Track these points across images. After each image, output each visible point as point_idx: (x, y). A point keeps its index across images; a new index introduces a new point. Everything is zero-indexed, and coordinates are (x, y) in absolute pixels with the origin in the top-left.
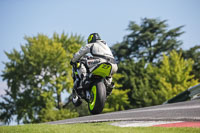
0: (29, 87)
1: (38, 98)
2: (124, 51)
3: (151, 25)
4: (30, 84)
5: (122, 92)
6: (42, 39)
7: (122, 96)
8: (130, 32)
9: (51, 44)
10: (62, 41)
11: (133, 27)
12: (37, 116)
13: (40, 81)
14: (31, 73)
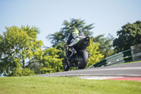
0: (7, 56)
1: (12, 62)
2: (61, 36)
3: (76, 23)
4: (8, 54)
5: (59, 60)
6: (15, 29)
7: (59, 62)
8: (64, 26)
9: (20, 31)
10: (26, 30)
11: (66, 23)
12: (11, 72)
13: (13, 52)
14: (8, 47)
